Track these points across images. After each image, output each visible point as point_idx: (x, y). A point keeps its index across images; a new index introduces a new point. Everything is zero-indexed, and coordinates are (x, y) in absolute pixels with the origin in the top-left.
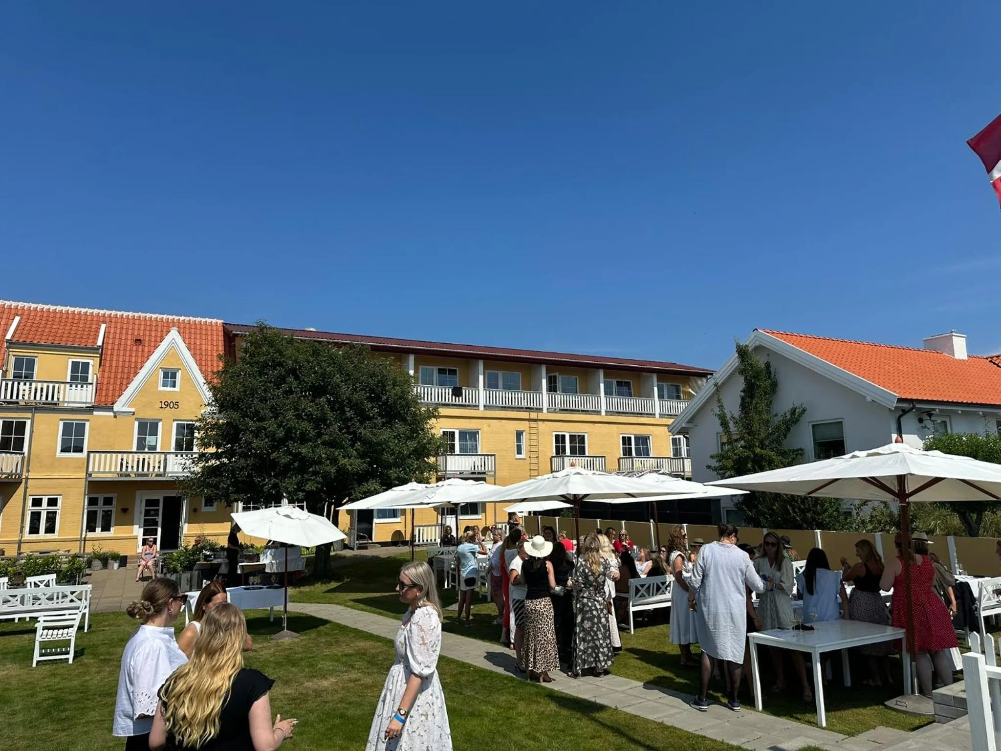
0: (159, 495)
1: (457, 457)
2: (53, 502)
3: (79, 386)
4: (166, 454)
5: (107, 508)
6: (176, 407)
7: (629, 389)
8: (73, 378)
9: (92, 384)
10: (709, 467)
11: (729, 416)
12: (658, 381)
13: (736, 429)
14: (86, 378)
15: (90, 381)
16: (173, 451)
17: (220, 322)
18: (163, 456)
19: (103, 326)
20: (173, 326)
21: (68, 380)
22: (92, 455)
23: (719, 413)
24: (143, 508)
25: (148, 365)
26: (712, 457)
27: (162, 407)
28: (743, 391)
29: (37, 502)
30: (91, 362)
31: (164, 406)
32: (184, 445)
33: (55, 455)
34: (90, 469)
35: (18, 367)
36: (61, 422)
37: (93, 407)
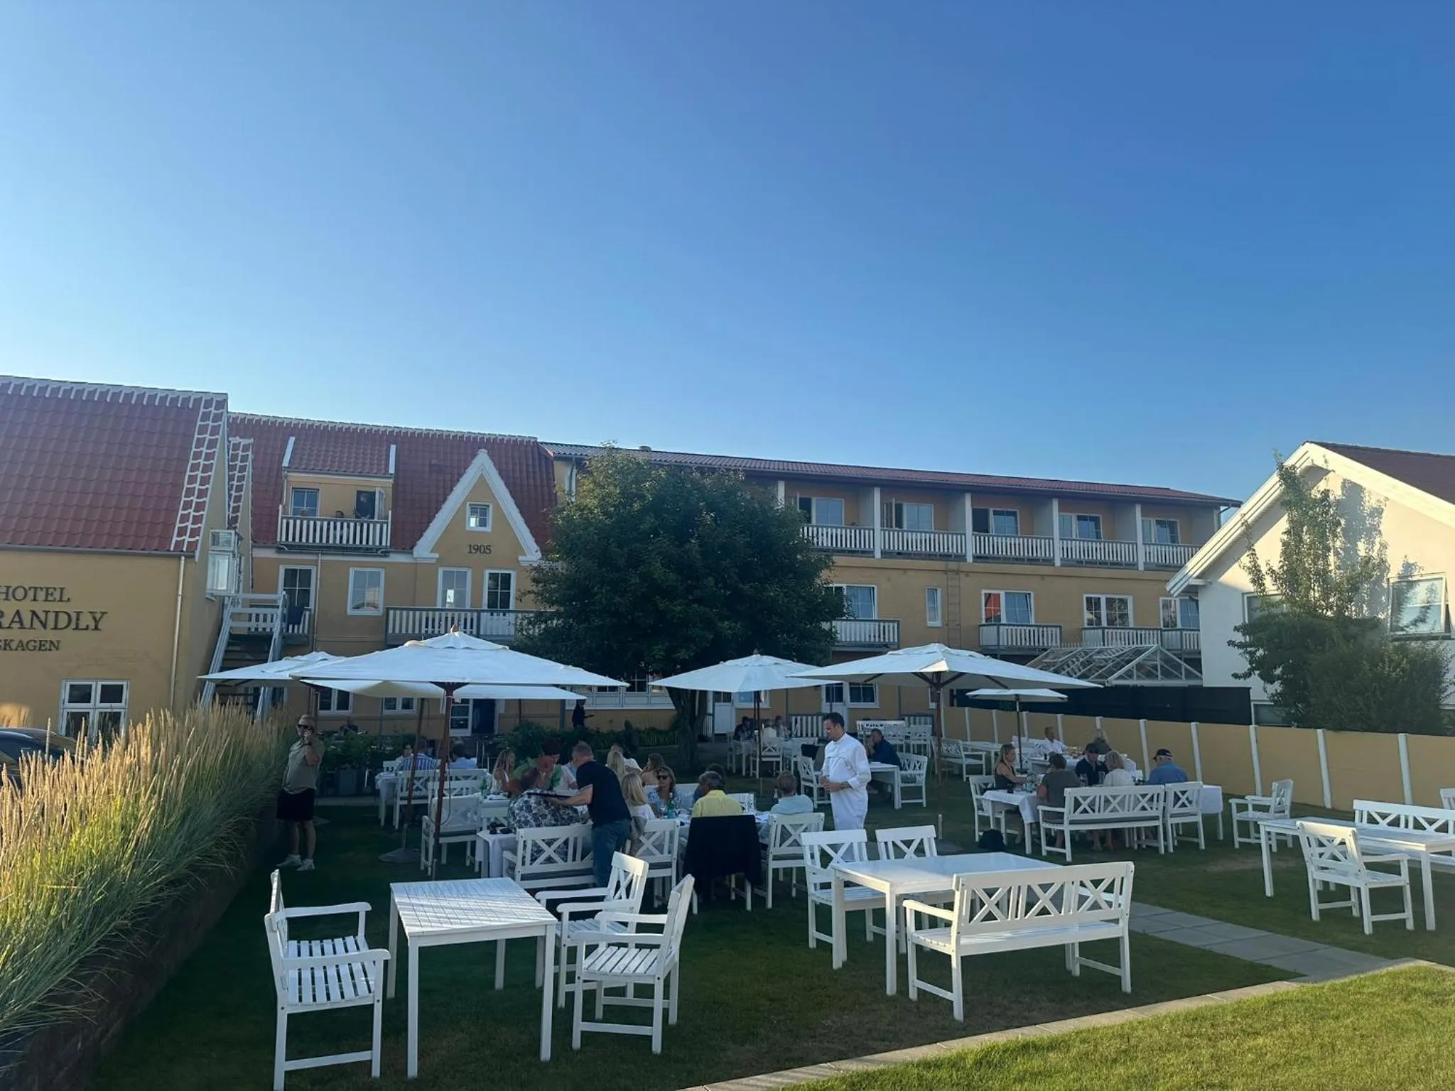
1: (845, 622)
3: (372, 525)
4: (478, 612)
6: (488, 551)
7: (1097, 527)
9: (387, 523)
10: (1231, 643)
11: (1264, 569)
12: (1142, 516)
13: (1275, 587)
16: (486, 608)
18: (475, 614)
19: (393, 448)
20: (480, 446)
22: (391, 612)
23: (1249, 565)
25: (453, 498)
26: (1236, 629)
27: (470, 552)
28: (1288, 532)
30: (380, 492)
31: (474, 551)
32: (498, 601)
33: (346, 612)
34: (390, 631)
35: (298, 502)
36: (352, 571)
37: (389, 552)
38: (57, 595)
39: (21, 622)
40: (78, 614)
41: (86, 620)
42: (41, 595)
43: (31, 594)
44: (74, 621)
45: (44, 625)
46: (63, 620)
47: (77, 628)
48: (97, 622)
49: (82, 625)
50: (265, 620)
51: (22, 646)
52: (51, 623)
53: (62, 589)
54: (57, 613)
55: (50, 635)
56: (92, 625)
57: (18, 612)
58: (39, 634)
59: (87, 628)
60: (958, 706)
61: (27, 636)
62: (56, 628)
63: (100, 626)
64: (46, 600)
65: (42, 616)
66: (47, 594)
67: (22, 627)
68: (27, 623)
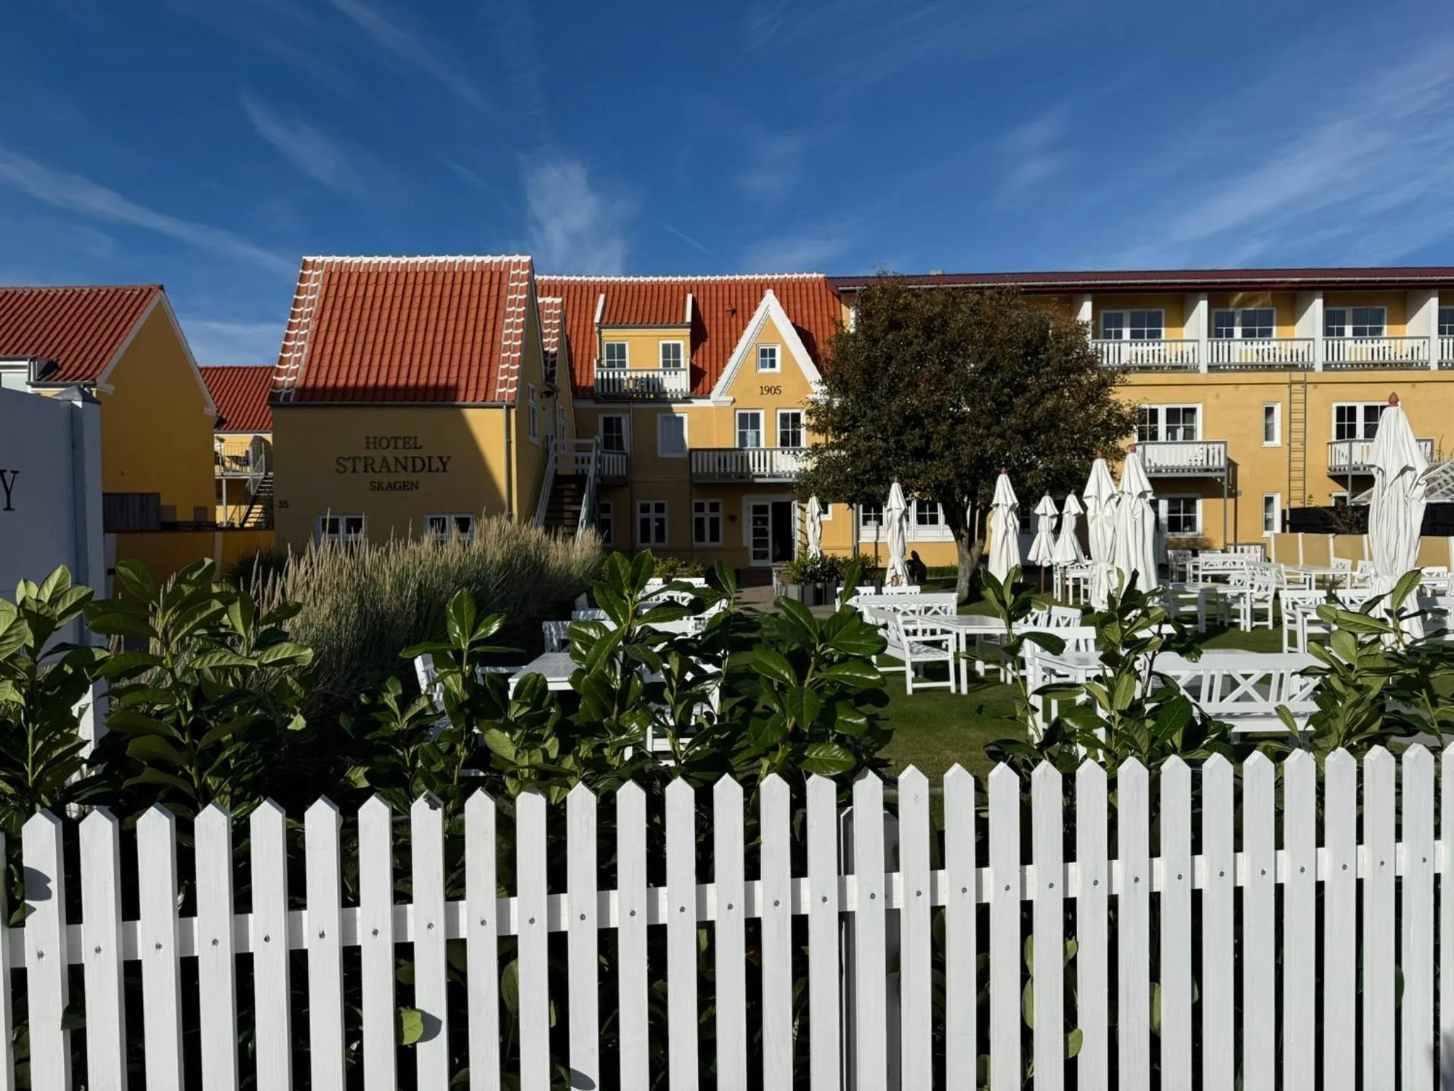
0: (767, 501)
1: (1162, 446)
2: (660, 508)
3: (673, 373)
4: (771, 450)
5: (714, 515)
6: (778, 391)
8: (666, 364)
9: (685, 370)
14: (677, 364)
15: (682, 366)
16: (779, 446)
17: (821, 276)
18: (768, 453)
19: (690, 297)
20: (768, 288)
21: (661, 367)
22: (695, 453)
24: (751, 516)
25: (743, 342)
27: (762, 394)
29: (645, 509)
30: (682, 343)
31: (764, 392)
32: (789, 440)
33: (656, 454)
34: (694, 470)
35: (610, 355)
36: (659, 416)
37: (689, 398)
38: (412, 442)
39: (389, 469)
40: (430, 458)
41: (436, 464)
42: (400, 443)
43: (392, 442)
44: (427, 465)
45: (405, 468)
46: (419, 463)
47: (430, 470)
48: (444, 465)
49: (434, 468)
50: (583, 462)
51: (391, 487)
52: (410, 468)
53: (415, 438)
54: (414, 458)
55: (413, 477)
56: (441, 469)
57: (384, 459)
58: (402, 476)
59: (437, 470)
60: (1291, 531)
61: (393, 478)
62: (414, 471)
63: (447, 468)
64: (405, 448)
65: (403, 461)
66: (405, 443)
67: (389, 471)
68: (393, 469)
